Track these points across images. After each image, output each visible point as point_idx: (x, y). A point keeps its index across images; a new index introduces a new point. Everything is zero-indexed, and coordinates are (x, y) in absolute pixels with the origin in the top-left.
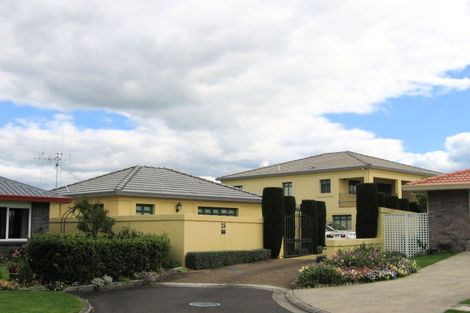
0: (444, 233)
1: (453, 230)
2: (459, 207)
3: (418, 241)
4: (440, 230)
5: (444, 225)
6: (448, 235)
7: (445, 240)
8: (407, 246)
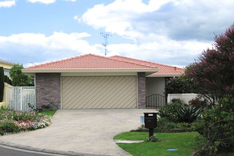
0: (45, 99)
1: (51, 97)
2: (55, 83)
3: (29, 104)
4: (43, 97)
5: (45, 94)
6: (48, 100)
7: (47, 103)
8: (21, 105)
